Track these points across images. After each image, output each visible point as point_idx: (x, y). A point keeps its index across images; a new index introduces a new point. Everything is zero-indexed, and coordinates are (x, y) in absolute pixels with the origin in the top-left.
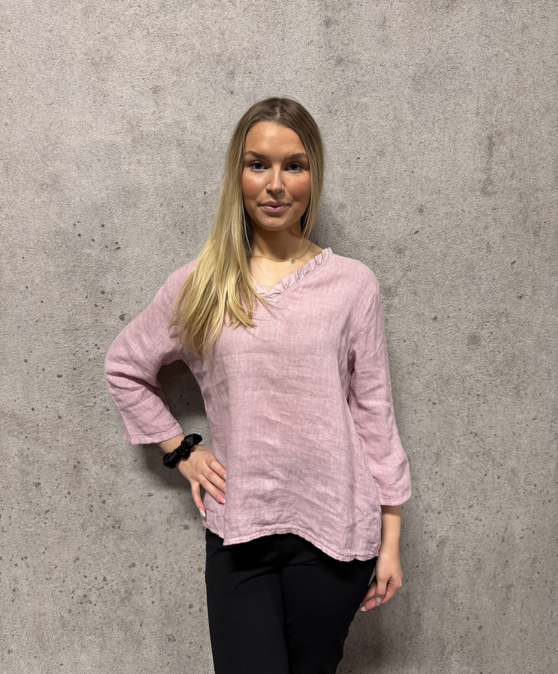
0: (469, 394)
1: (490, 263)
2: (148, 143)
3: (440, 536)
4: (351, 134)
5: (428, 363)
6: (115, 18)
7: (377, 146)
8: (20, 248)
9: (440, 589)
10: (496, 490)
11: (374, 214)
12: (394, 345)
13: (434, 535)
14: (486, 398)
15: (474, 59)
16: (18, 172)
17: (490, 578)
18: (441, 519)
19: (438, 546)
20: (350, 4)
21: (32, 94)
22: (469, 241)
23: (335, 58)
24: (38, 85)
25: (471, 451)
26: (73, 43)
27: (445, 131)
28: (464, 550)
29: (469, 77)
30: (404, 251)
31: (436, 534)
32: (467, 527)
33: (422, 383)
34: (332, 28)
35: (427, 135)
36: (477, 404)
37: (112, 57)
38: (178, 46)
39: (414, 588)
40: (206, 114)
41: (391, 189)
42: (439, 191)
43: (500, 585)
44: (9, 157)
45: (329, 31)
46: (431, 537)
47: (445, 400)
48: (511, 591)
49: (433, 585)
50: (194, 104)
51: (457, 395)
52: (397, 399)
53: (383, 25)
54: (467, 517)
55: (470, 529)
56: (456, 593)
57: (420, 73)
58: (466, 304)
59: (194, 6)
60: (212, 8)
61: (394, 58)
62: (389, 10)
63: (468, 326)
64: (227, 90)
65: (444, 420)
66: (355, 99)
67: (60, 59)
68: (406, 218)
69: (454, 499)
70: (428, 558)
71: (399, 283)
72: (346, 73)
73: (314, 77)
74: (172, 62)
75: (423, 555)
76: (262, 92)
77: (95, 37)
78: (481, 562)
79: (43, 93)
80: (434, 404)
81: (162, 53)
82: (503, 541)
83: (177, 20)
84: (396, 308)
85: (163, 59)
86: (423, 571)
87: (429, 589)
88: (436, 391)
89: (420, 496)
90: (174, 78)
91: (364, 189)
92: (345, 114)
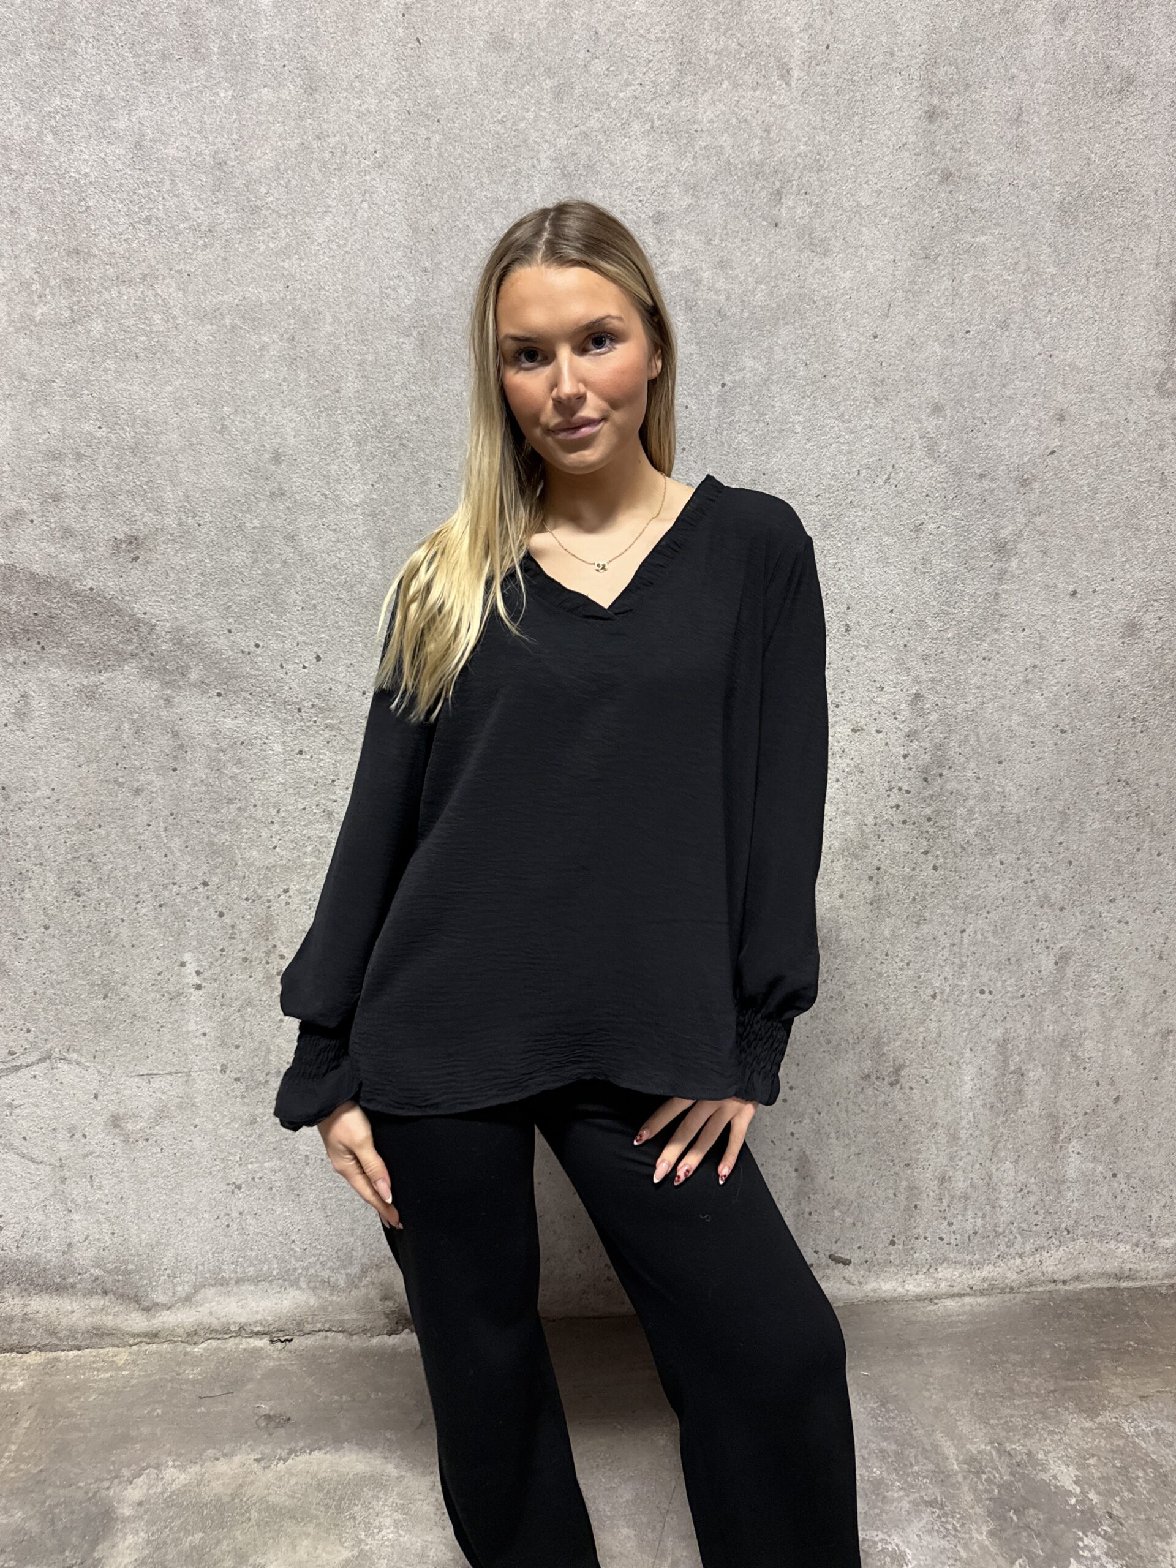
0: (1119, 717)
1: (1164, 505)
3: (1061, 948)
4: (957, 294)
5: (1059, 666)
6: (602, 103)
7: (998, 313)
8: (435, 471)
9: (1056, 1034)
10: (1154, 874)
11: (988, 422)
12: (1006, 635)
13: (1052, 946)
14: (1147, 723)
15: (1158, 176)
16: (439, 347)
17: (1136, 1019)
18: (1065, 920)
19: (1056, 963)
20: (968, 86)
21: (468, 223)
22: (1133, 469)
23: (939, 172)
24: (477, 209)
25: (1116, 809)
26: (535, 142)
27: (1105, 291)
28: (1098, 972)
29: (1148, 204)
30: (1030, 483)
31: (1055, 943)
32: (1105, 933)
33: (1045, 698)
34: (938, 123)
35: (1076, 298)
36: (1132, 733)
37: (594, 164)
38: (697, 148)
39: (1015, 1031)
40: (734, 258)
41: (1017, 382)
42: (1091, 388)
43: (1151, 1030)
44: (426, 323)
45: (933, 127)
46: (1047, 948)
47: (1081, 726)
48: (1169, 1041)
49: (1045, 1028)
50: (717, 242)
51: (1100, 718)
52: (1005, 723)
53: (1017, 120)
54: (1106, 917)
55: (1111, 937)
56: (1081, 1041)
57: (1070, 198)
58: (1123, 570)
59: (725, 84)
60: (752, 88)
61: (1032, 172)
62: (1029, 96)
63: (1123, 607)
64: (770, 220)
65: (1078, 758)
66: (967, 237)
67: (514, 168)
68: (1037, 429)
69: (1087, 888)
70: (1040, 982)
71: (1020, 535)
72: (956, 195)
73: (905, 201)
74: (686, 174)
75: (1032, 979)
76: (823, 224)
77: (570, 133)
78: (1123, 991)
79: (484, 220)
80: (1063, 732)
81: (672, 161)
82: (1161, 958)
83: (697, 108)
84: (1013, 576)
85: (673, 171)
86: (1031, 1003)
87: (1040, 1033)
88: (1067, 712)
89: (1032, 881)
90: (688, 200)
91: (974, 381)
92: (950, 262)
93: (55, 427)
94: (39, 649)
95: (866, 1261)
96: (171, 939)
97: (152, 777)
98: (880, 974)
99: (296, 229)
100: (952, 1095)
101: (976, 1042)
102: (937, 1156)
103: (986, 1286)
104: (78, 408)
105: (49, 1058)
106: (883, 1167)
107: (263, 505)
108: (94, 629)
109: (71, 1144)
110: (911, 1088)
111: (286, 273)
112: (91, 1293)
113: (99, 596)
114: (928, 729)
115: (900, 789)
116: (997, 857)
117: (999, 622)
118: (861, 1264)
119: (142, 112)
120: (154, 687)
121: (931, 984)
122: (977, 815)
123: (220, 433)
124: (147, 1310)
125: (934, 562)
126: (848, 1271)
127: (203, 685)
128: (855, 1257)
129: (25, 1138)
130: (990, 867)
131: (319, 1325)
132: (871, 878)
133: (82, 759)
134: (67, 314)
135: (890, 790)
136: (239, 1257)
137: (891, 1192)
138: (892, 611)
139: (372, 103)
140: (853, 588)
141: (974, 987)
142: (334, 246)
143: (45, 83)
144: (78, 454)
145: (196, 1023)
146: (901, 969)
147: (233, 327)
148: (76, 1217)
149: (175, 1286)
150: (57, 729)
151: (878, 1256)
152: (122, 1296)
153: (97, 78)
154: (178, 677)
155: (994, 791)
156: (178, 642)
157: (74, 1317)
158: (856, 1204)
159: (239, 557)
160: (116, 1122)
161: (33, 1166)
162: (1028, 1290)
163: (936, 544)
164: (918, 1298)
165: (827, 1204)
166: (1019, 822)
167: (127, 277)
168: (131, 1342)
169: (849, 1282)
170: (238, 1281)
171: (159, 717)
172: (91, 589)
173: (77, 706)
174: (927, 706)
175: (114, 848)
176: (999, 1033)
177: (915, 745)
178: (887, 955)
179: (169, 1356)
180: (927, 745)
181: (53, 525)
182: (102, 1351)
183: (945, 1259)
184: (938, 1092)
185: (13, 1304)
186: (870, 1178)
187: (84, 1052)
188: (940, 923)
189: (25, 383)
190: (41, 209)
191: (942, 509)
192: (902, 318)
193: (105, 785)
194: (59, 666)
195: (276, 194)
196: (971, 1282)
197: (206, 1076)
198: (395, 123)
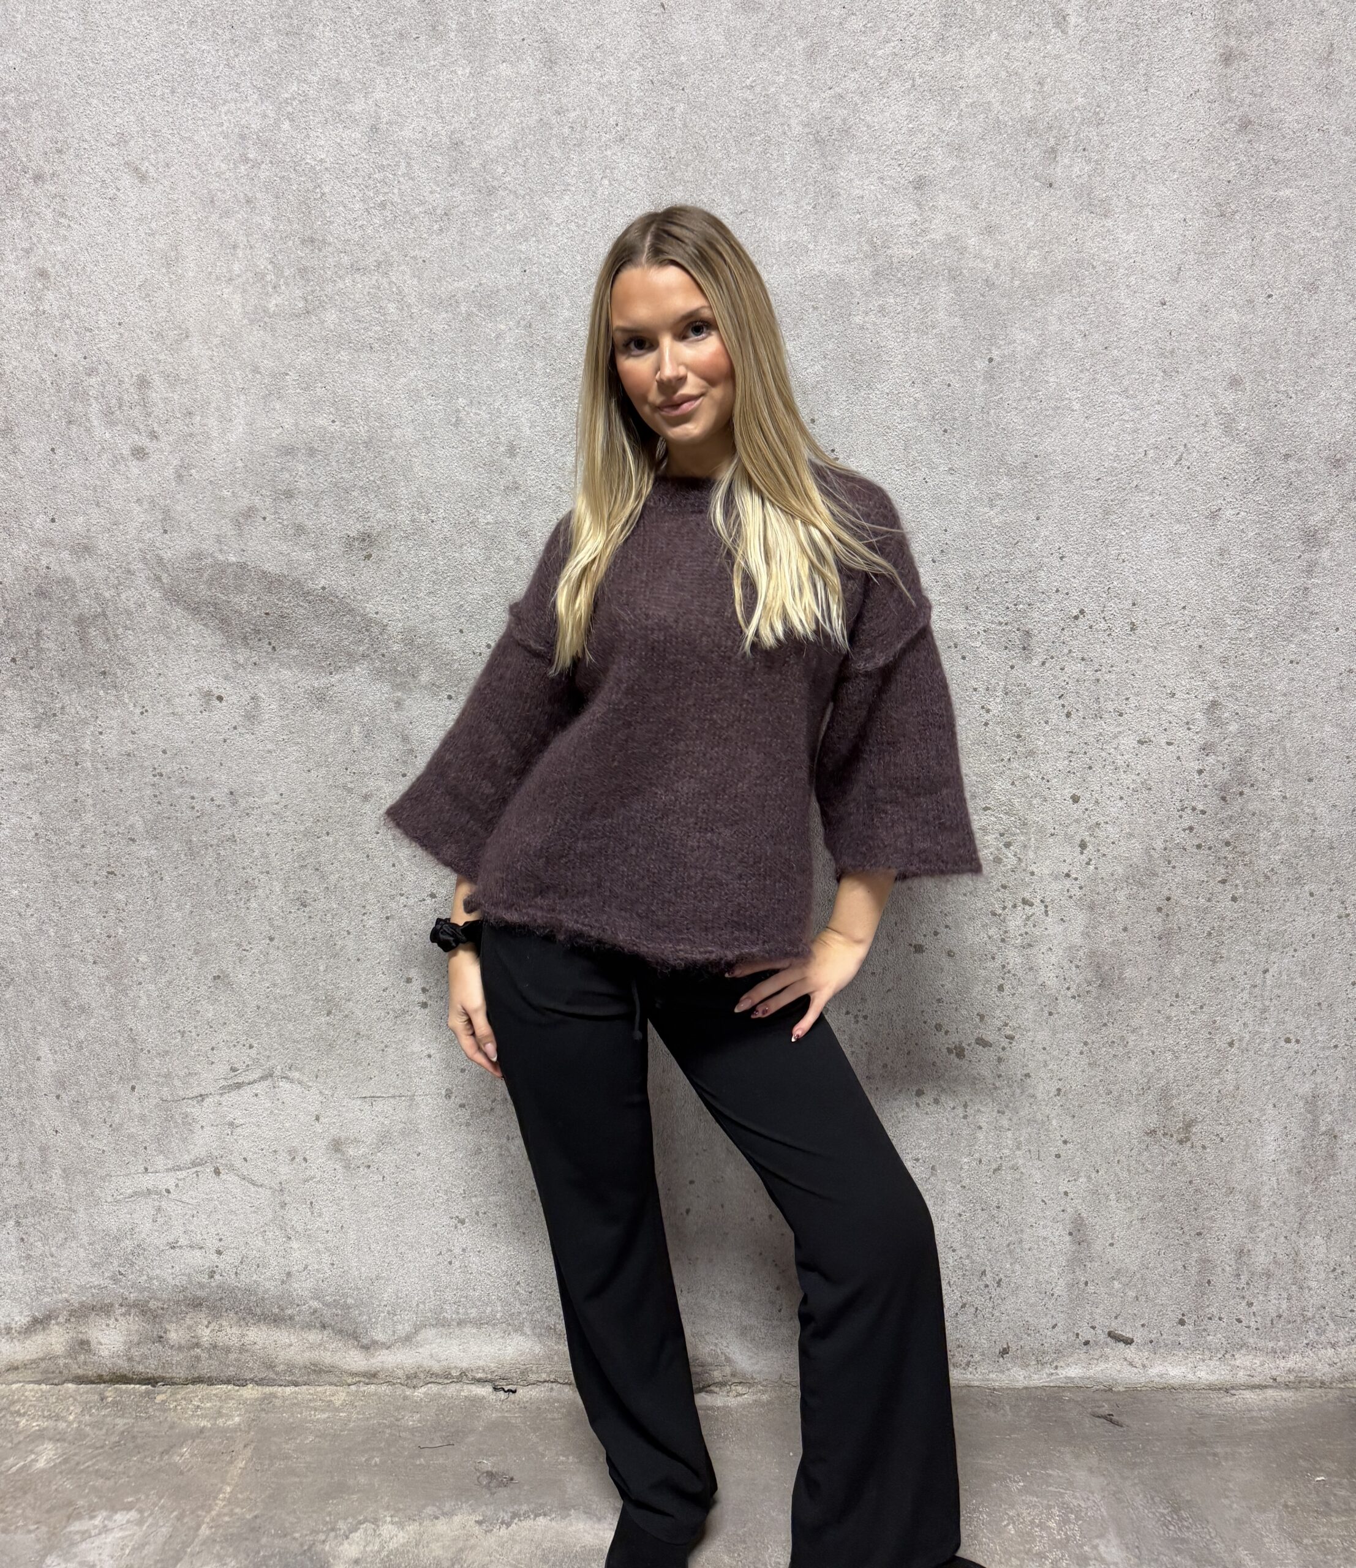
2: (899, 275)
4: (1258, 254)
6: (859, 62)
7: (1305, 274)
11: (1294, 395)
12: (1317, 635)
20: (1270, 23)
23: (1237, 120)
24: (723, 181)
26: (786, 107)
30: (1344, 464)
34: (1236, 66)
37: (850, 128)
38: (962, 106)
39: (1327, 1086)
40: (1004, 223)
41: (1328, 351)
45: (1229, 71)
50: (984, 206)
52: (1316, 735)
53: (1328, 59)
59: (995, 35)
60: (1024, 38)
61: (1344, 116)
62: (1342, 28)
64: (1043, 180)
66: (1269, 191)
67: (763, 135)
71: (1332, 521)
72: (1256, 145)
73: (1196, 154)
74: (951, 134)
75: (1347, 1027)
76: (1104, 183)
77: (824, 96)
81: (935, 120)
83: (964, 62)
84: (1324, 568)
85: (935, 131)
86: (1346, 1055)
89: (1348, 915)
90: (953, 162)
91: (1277, 351)
92: (1249, 219)
93: (288, 422)
94: (270, 650)
95: (1151, 1342)
96: (397, 953)
97: (381, 783)
98: (1169, 1018)
99: (535, 210)
100: (1251, 1157)
101: (1280, 1098)
102: (1234, 1225)
103: (1292, 1378)
104: (312, 402)
105: (271, 1076)
106: (1171, 1235)
107: (497, 499)
108: (326, 629)
109: (291, 1167)
110: (1204, 1147)
111: (523, 256)
112: (308, 1326)
113: (331, 595)
114: (1226, 741)
115: (1194, 809)
116: (1306, 888)
117: (1309, 620)
118: (1145, 1344)
119: (378, 95)
120: (385, 689)
121: (1228, 1030)
122: (1283, 840)
123: (456, 425)
124: (366, 1348)
125: (1233, 552)
126: (1130, 1352)
127: (433, 687)
128: (1138, 1336)
129: (245, 1159)
130: (1298, 899)
131: (544, 1376)
132: (1160, 909)
133: (310, 764)
134: (301, 304)
135: (1183, 810)
136: (461, 1296)
137: (1179, 1263)
138: (1184, 608)
139: (613, 75)
140: (1138, 581)
141: (1278, 1035)
142: (573, 226)
143: (283, 69)
144: (311, 449)
145: (421, 1043)
146: (1193, 1013)
147: (470, 315)
148: (295, 1245)
149: (394, 1323)
150: (286, 732)
151: (1165, 1336)
152: (341, 1331)
153: (334, 61)
154: (409, 679)
155: (1303, 812)
156: (409, 642)
157: (292, 1351)
158: (1138, 1275)
159: (472, 554)
160: (337, 1146)
161: (253, 1189)
162: (1342, 1386)
163: (1235, 532)
164: (1212, 1388)
165: (1105, 1274)
166: (1332, 848)
167: (362, 264)
168: (349, 1381)
169: (1131, 1364)
170: (460, 1323)
171: (389, 720)
172: (324, 588)
173: (308, 708)
174: (1226, 715)
175: (341, 857)
176: (1306, 1088)
177: (1211, 759)
178: (1177, 996)
179: (387, 1399)
180: (1226, 759)
181: (285, 523)
182: (319, 1389)
183: (1244, 1345)
184: (1235, 1153)
185: (230, 1333)
186: (1155, 1247)
187: (306, 1071)
188: (1240, 962)
189: (258, 376)
190: (277, 197)
191: (1243, 493)
192: (1194, 282)
193: (334, 791)
194: (290, 668)
195: (514, 174)
196: (1275, 1373)
197: (430, 1100)
198: (639, 94)
